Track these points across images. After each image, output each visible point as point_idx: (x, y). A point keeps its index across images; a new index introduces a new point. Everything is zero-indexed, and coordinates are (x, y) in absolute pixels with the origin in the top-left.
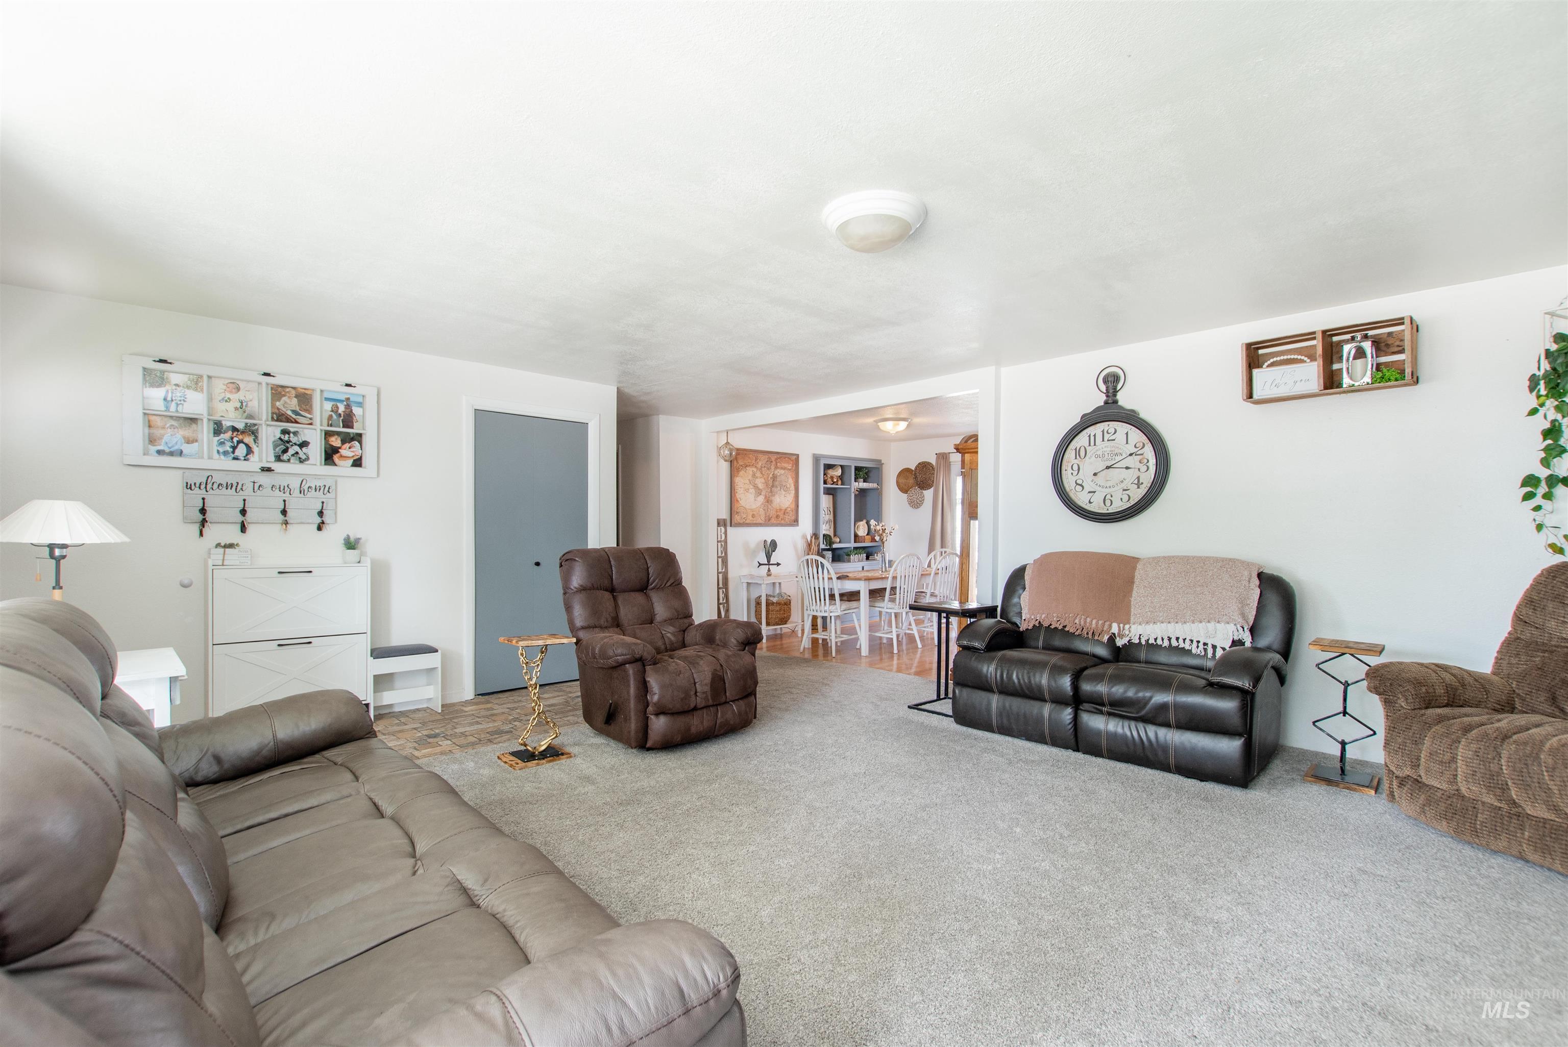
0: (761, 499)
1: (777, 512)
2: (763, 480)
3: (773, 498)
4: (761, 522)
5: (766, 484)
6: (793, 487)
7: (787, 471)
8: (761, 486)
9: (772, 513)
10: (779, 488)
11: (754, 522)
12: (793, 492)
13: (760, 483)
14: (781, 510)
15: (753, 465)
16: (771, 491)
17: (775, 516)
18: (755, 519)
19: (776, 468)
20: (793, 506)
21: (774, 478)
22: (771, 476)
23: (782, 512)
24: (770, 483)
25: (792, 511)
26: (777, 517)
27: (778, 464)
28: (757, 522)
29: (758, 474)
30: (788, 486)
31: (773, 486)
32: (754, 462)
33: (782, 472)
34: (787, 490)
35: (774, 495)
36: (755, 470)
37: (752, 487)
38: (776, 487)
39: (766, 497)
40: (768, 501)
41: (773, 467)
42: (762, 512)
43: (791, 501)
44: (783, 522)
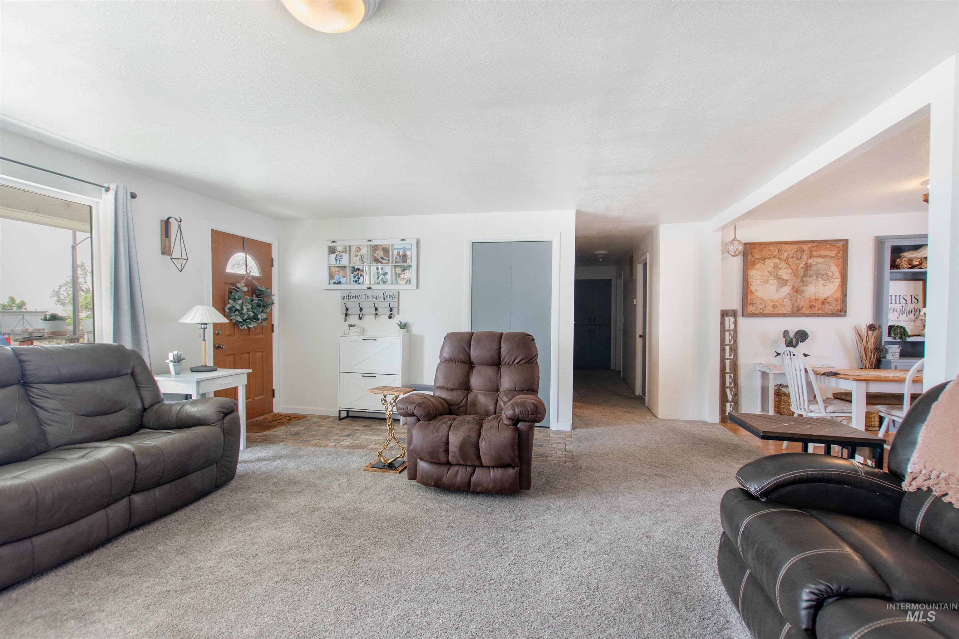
0: (786, 290)
1: (810, 301)
2: (790, 271)
3: (805, 288)
4: (785, 312)
5: (795, 274)
6: (837, 275)
7: (828, 259)
8: (785, 277)
9: (802, 302)
10: (815, 277)
11: (776, 312)
12: (839, 281)
13: (785, 274)
14: (817, 300)
15: (774, 257)
16: (802, 281)
17: (808, 306)
18: (776, 309)
19: (811, 256)
20: (839, 295)
21: (807, 267)
22: (802, 265)
23: (820, 302)
24: (801, 273)
25: (837, 300)
26: (811, 307)
27: (814, 253)
28: (781, 312)
29: (783, 265)
30: (830, 274)
31: (805, 276)
32: (776, 253)
33: (821, 260)
34: (827, 278)
35: (807, 285)
36: (777, 261)
37: (773, 278)
38: (810, 276)
39: (793, 287)
40: (797, 291)
41: (805, 257)
42: (787, 302)
43: (834, 290)
44: (820, 312)
